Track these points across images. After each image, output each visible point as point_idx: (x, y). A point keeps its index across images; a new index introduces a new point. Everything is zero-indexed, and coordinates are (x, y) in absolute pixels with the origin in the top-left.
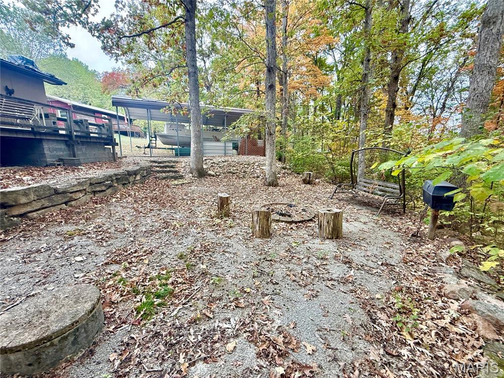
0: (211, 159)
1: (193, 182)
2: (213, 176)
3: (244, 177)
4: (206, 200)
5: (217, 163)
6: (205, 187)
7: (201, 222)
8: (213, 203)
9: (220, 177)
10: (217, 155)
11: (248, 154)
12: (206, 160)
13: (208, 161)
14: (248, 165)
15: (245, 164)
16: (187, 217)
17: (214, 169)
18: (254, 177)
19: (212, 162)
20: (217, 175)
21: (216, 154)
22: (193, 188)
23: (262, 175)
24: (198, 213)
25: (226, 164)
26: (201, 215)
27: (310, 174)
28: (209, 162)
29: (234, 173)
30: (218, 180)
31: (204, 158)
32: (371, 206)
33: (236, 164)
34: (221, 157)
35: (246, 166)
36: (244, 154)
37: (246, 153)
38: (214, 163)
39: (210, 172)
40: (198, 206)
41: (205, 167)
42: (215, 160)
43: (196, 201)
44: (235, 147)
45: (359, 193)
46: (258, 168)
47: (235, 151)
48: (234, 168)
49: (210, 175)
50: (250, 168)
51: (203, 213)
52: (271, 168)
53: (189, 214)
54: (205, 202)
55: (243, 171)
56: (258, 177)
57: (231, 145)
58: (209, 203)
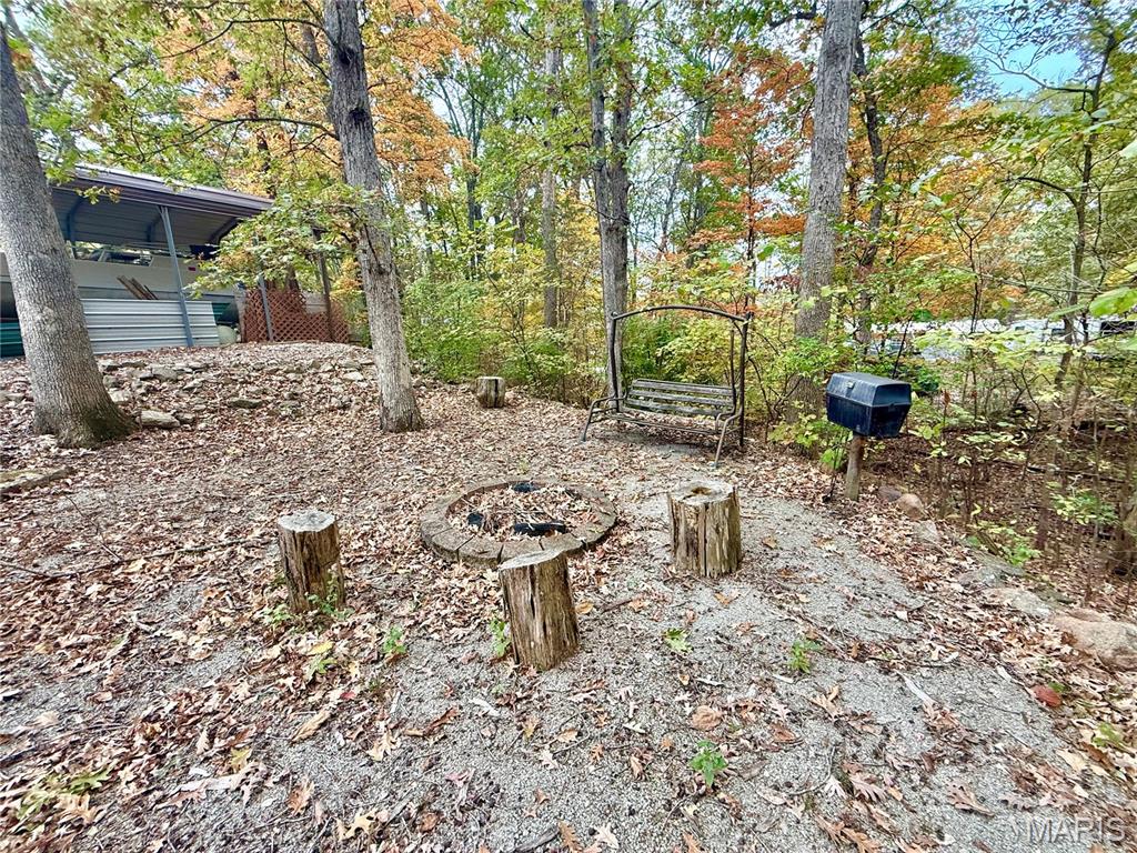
0: (135, 366)
1: (73, 472)
2: (169, 427)
3: (297, 413)
4: (188, 546)
5: (173, 375)
6: (149, 479)
7: (225, 691)
8: (233, 554)
9: (202, 426)
10: (155, 346)
11: (279, 338)
12: (111, 369)
13: (123, 372)
14: (299, 371)
15: (287, 372)
16: (119, 692)
17: (163, 399)
18: (332, 410)
19: (148, 374)
20: (183, 422)
21: (150, 346)
22: (82, 497)
23: (354, 398)
24: (179, 635)
25: (211, 375)
26: (198, 646)
27: (496, 381)
28: (131, 375)
29: (256, 406)
30: (201, 442)
31: (103, 363)
32: (672, 441)
33: (254, 374)
34: (177, 353)
35: (291, 376)
36: (264, 338)
37: (271, 335)
38: (155, 377)
39: (147, 415)
40: (162, 594)
41: (116, 396)
42: (157, 367)
43: (137, 566)
44: (226, 317)
45: (641, 415)
46: (335, 380)
47: (225, 331)
48: (252, 389)
49: (152, 426)
50: (307, 381)
51: (203, 625)
52: (398, 378)
53: (121, 666)
54: (188, 559)
55: (286, 395)
56: (345, 407)
57: (207, 309)
58: (210, 556)
